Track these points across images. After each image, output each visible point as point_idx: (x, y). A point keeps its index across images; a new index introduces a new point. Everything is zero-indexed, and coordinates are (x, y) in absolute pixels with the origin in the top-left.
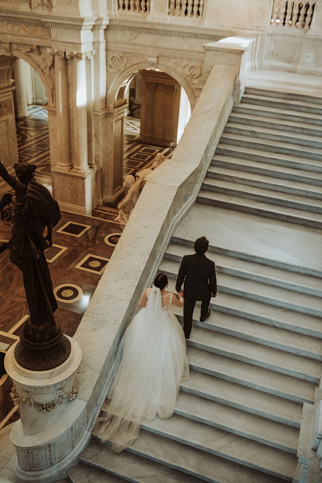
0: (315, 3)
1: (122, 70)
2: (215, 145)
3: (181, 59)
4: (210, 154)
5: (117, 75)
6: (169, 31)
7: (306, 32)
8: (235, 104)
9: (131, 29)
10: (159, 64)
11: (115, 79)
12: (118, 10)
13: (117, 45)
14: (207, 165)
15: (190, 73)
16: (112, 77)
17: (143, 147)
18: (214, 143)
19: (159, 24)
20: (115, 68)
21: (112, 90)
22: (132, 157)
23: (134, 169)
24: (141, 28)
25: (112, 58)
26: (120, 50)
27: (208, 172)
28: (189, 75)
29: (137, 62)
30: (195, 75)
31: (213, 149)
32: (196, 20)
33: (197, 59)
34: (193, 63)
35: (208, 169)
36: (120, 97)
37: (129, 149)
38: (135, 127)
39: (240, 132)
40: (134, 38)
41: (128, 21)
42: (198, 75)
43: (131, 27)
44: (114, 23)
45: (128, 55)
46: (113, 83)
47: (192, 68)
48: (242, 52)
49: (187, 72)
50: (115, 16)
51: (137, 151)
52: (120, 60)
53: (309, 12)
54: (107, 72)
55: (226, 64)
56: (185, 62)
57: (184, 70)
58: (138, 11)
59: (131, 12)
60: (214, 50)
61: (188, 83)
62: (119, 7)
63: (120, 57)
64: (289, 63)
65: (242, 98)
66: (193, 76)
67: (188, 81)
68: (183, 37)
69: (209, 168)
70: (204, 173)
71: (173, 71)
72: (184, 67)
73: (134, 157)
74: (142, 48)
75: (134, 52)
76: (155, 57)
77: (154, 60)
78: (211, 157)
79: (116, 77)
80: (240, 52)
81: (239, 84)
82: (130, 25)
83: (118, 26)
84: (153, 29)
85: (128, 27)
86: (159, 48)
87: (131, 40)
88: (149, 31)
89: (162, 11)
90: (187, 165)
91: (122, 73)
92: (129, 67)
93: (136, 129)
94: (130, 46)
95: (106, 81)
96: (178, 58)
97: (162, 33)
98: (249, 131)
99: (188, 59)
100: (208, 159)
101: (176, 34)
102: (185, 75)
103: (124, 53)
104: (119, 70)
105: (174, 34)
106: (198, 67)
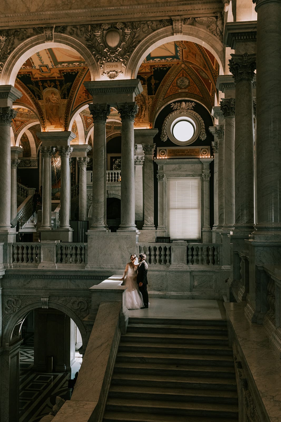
0: (171, 247)
1: (17, 311)
2: (110, 376)
3: (70, 297)
4: (107, 387)
5: (12, 316)
6: (58, 276)
7: (168, 267)
8: (122, 334)
9: (25, 277)
10: (51, 302)
11: (10, 320)
12: (12, 262)
13: (12, 290)
14: (105, 398)
15: (78, 307)
16: (7, 318)
17: (37, 375)
18: (109, 375)
19: (49, 271)
20: (11, 310)
21: (7, 329)
22: (27, 388)
23: (30, 401)
24: (33, 275)
25: (7, 302)
26: (15, 294)
27: (107, 406)
28: (78, 309)
29: (30, 302)
30: (83, 308)
31: (109, 380)
32: (80, 265)
33: (84, 296)
34: (81, 299)
35: (106, 403)
36: (15, 334)
37: (24, 380)
38: (29, 355)
39: (130, 360)
40: (28, 284)
41: (23, 271)
42: (86, 308)
43: (25, 275)
44: (9, 273)
45: (23, 298)
46: (9, 323)
47: (80, 303)
48: (122, 291)
49: (76, 307)
50: (11, 267)
51: (32, 380)
52: (15, 303)
53: (168, 253)
54: (3, 314)
55: (110, 302)
56: (74, 299)
57: (73, 305)
58: (30, 262)
59: (25, 264)
60: (99, 292)
61: (77, 316)
62: (14, 260)
63: (15, 300)
64: (160, 291)
65: (128, 327)
66: (81, 309)
67: (77, 315)
68: (70, 279)
69: (107, 401)
70: (103, 407)
71: (64, 307)
72: (73, 303)
73: (29, 387)
74: (34, 291)
75: (28, 295)
76: (47, 298)
77: (47, 299)
78: (108, 390)
79: (11, 317)
80: (120, 291)
81: (124, 317)
82: (24, 273)
83: (13, 275)
84: (44, 275)
85: (22, 275)
86: (50, 289)
87: (25, 285)
88: (40, 277)
89: (51, 261)
90: (87, 404)
91: (16, 314)
92: (23, 308)
93: (30, 358)
94: (23, 290)
95: (2, 322)
96: (67, 296)
97: (52, 277)
98: (139, 358)
99: (76, 296)
100: (105, 392)
101: (64, 277)
102: (74, 309)
103: (19, 296)
104: (14, 311)
105: (63, 278)
106: (85, 302)
